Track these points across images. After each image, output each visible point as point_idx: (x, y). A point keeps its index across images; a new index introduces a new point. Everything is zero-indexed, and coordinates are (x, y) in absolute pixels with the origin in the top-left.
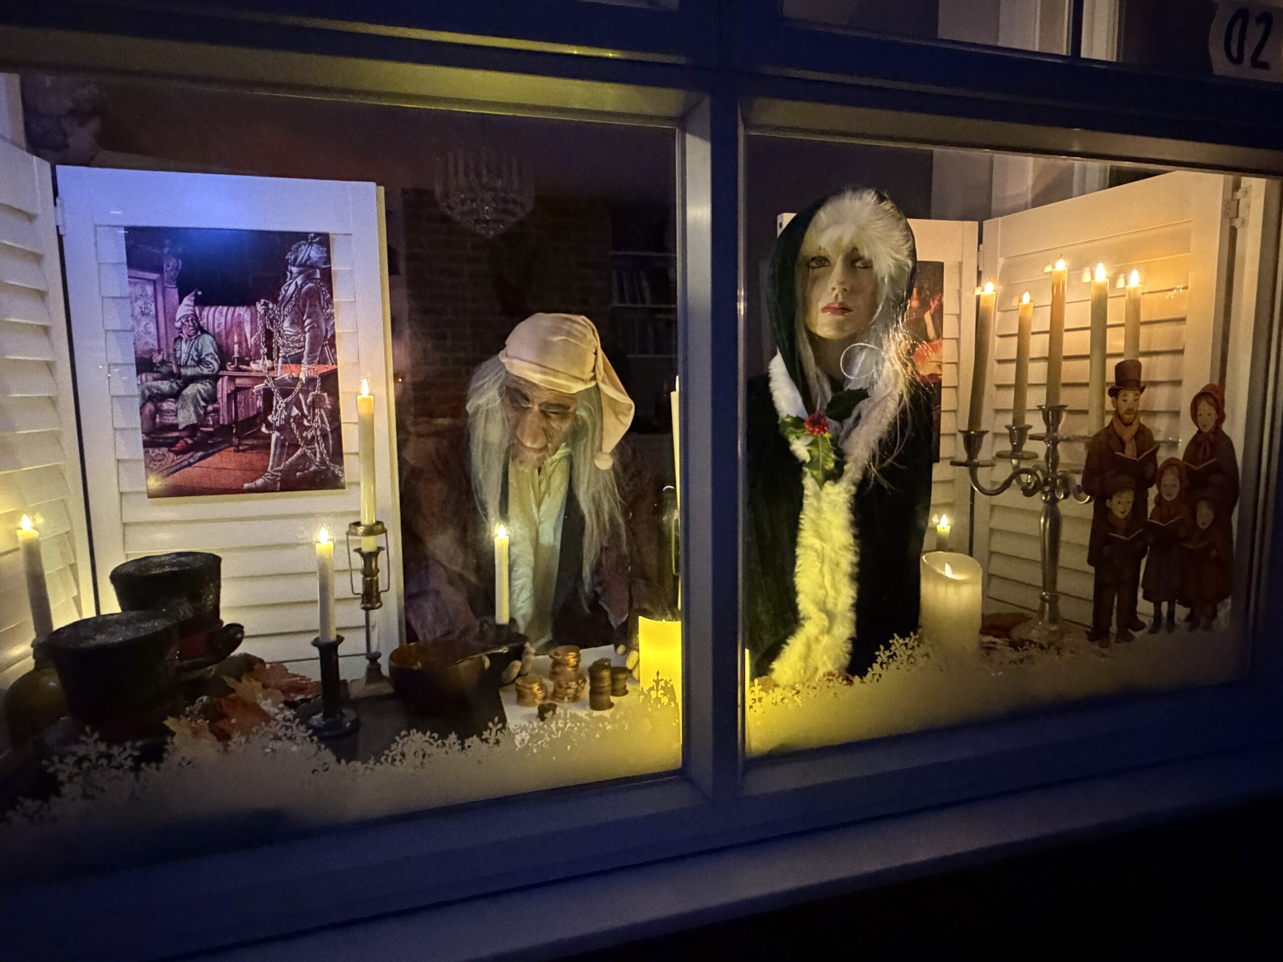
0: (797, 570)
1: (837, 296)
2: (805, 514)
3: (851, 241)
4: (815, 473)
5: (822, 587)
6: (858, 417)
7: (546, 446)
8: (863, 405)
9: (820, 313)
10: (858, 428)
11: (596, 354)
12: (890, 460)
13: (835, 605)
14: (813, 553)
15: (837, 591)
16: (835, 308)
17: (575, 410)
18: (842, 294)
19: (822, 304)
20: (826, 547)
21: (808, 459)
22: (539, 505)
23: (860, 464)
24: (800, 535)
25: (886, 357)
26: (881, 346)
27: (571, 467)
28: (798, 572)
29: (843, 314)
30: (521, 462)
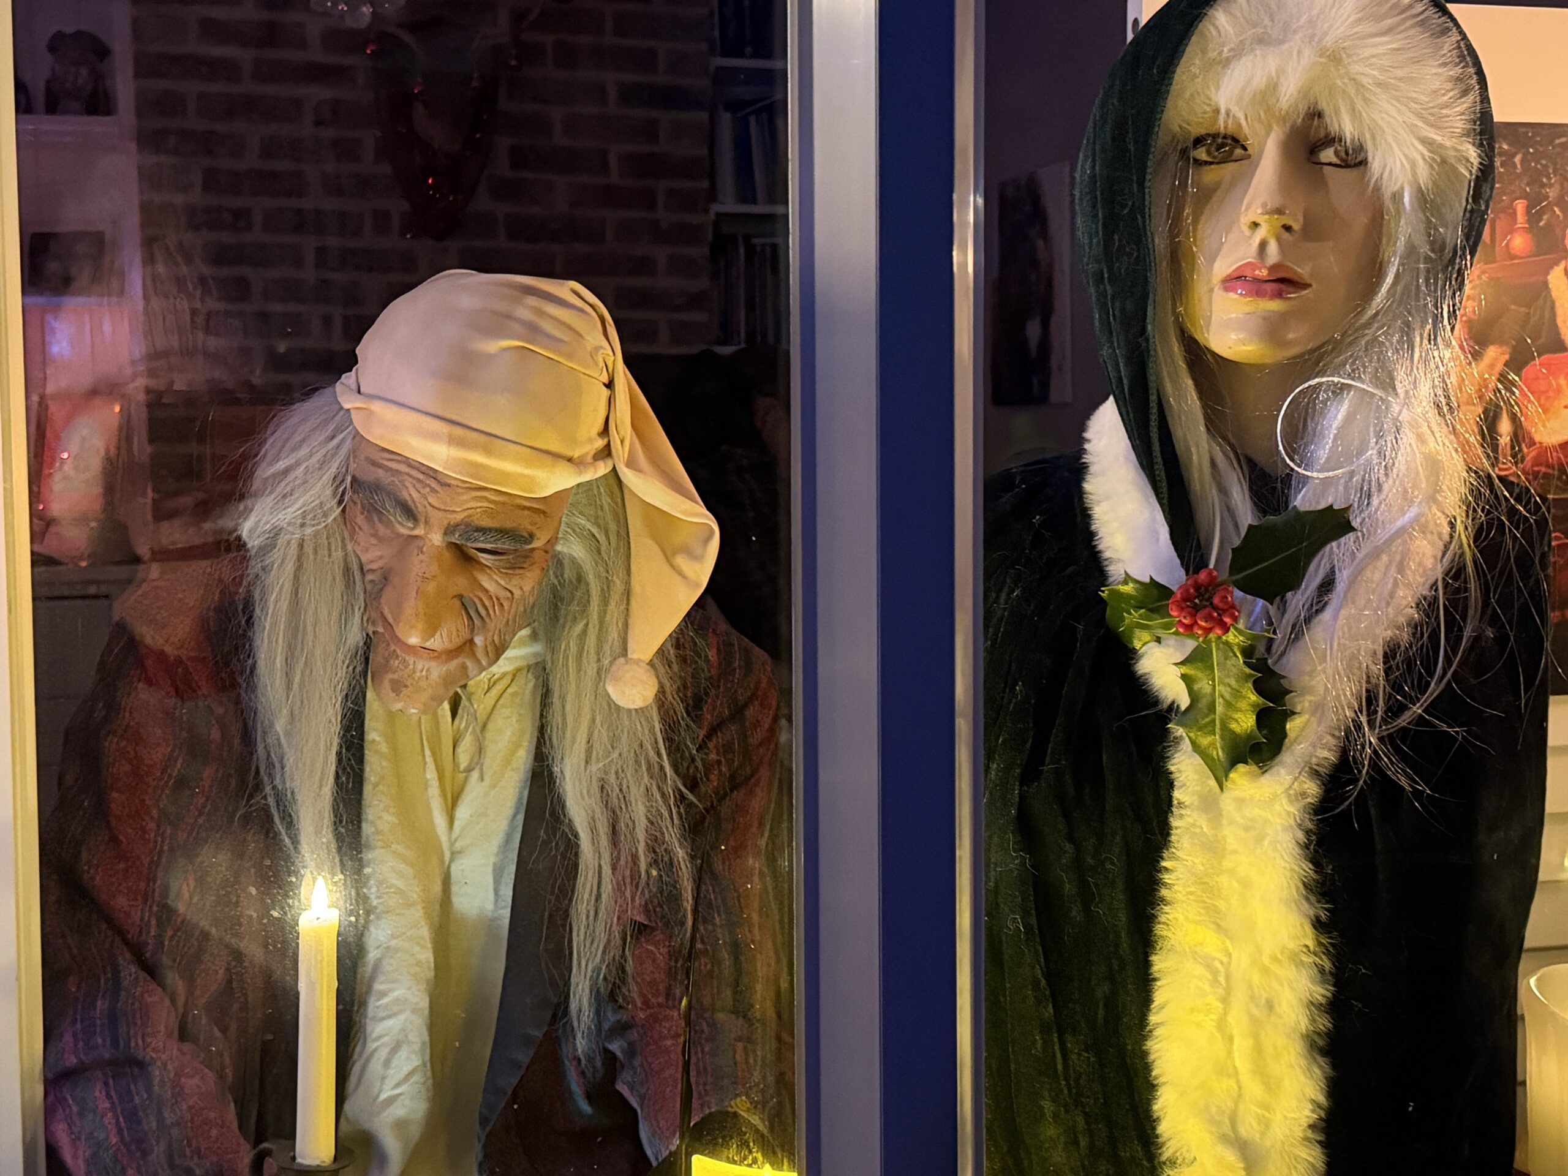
0: (1153, 1018)
1: (1263, 245)
2: (1176, 858)
3: (1305, 92)
4: (1205, 741)
5: (1226, 1070)
6: (1327, 585)
7: (471, 641)
8: (1338, 550)
9: (1219, 294)
10: (1327, 615)
11: (610, 385)
12: (1417, 709)
13: (1266, 1124)
14: (1200, 970)
15: (1271, 1085)
16: (1257, 281)
17: (553, 541)
18: (1279, 239)
19: (1223, 267)
20: (1235, 955)
21: (1184, 702)
22: (452, 802)
23: (1331, 718)
24: (1162, 918)
25: (1405, 416)
26: (1389, 385)
27: (545, 697)
28: (1158, 1025)
29: (1279, 295)
30: (397, 687)
